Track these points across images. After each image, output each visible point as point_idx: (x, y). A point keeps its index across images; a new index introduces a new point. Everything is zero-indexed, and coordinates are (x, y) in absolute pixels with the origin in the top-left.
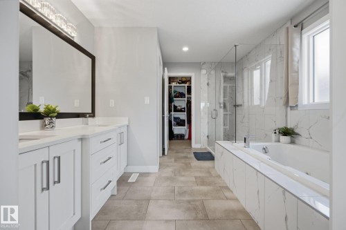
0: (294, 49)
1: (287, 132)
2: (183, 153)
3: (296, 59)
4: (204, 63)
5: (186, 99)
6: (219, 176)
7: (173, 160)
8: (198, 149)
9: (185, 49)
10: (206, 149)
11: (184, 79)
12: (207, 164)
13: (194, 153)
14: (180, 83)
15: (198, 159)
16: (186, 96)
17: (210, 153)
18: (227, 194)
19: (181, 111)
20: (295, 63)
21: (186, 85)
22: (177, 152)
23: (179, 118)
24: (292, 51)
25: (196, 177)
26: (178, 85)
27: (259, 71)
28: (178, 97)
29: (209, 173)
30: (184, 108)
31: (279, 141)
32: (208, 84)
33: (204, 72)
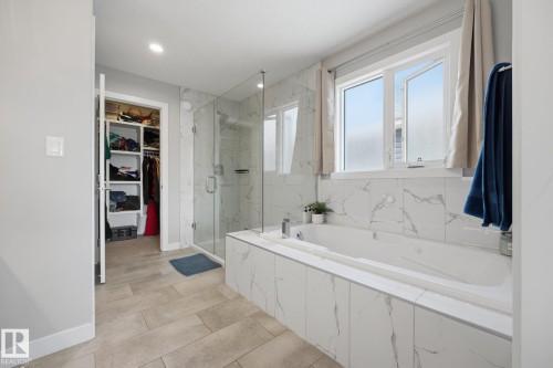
0: (329, 101)
1: (320, 209)
2: (144, 267)
3: (331, 113)
4: (187, 90)
5: (141, 154)
6: (239, 297)
7: (128, 290)
8: (175, 252)
9: (156, 48)
10: (190, 249)
11: (136, 113)
12: (208, 278)
13: (173, 262)
14: (126, 120)
15: (187, 273)
16: (142, 148)
17: (202, 256)
18: (270, 326)
19: (128, 177)
20: (330, 119)
21: (142, 126)
22: (130, 270)
23: (122, 193)
24: (326, 102)
25: (200, 315)
26: (121, 121)
27: (274, 122)
28: (122, 148)
29: (221, 296)
30: (137, 173)
31: (311, 222)
32: (194, 130)
33: (186, 105)
